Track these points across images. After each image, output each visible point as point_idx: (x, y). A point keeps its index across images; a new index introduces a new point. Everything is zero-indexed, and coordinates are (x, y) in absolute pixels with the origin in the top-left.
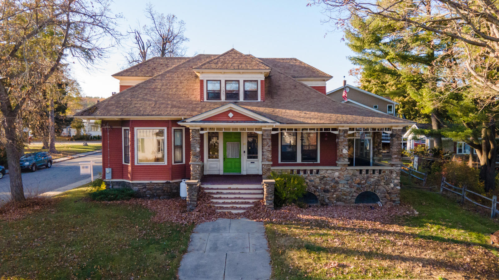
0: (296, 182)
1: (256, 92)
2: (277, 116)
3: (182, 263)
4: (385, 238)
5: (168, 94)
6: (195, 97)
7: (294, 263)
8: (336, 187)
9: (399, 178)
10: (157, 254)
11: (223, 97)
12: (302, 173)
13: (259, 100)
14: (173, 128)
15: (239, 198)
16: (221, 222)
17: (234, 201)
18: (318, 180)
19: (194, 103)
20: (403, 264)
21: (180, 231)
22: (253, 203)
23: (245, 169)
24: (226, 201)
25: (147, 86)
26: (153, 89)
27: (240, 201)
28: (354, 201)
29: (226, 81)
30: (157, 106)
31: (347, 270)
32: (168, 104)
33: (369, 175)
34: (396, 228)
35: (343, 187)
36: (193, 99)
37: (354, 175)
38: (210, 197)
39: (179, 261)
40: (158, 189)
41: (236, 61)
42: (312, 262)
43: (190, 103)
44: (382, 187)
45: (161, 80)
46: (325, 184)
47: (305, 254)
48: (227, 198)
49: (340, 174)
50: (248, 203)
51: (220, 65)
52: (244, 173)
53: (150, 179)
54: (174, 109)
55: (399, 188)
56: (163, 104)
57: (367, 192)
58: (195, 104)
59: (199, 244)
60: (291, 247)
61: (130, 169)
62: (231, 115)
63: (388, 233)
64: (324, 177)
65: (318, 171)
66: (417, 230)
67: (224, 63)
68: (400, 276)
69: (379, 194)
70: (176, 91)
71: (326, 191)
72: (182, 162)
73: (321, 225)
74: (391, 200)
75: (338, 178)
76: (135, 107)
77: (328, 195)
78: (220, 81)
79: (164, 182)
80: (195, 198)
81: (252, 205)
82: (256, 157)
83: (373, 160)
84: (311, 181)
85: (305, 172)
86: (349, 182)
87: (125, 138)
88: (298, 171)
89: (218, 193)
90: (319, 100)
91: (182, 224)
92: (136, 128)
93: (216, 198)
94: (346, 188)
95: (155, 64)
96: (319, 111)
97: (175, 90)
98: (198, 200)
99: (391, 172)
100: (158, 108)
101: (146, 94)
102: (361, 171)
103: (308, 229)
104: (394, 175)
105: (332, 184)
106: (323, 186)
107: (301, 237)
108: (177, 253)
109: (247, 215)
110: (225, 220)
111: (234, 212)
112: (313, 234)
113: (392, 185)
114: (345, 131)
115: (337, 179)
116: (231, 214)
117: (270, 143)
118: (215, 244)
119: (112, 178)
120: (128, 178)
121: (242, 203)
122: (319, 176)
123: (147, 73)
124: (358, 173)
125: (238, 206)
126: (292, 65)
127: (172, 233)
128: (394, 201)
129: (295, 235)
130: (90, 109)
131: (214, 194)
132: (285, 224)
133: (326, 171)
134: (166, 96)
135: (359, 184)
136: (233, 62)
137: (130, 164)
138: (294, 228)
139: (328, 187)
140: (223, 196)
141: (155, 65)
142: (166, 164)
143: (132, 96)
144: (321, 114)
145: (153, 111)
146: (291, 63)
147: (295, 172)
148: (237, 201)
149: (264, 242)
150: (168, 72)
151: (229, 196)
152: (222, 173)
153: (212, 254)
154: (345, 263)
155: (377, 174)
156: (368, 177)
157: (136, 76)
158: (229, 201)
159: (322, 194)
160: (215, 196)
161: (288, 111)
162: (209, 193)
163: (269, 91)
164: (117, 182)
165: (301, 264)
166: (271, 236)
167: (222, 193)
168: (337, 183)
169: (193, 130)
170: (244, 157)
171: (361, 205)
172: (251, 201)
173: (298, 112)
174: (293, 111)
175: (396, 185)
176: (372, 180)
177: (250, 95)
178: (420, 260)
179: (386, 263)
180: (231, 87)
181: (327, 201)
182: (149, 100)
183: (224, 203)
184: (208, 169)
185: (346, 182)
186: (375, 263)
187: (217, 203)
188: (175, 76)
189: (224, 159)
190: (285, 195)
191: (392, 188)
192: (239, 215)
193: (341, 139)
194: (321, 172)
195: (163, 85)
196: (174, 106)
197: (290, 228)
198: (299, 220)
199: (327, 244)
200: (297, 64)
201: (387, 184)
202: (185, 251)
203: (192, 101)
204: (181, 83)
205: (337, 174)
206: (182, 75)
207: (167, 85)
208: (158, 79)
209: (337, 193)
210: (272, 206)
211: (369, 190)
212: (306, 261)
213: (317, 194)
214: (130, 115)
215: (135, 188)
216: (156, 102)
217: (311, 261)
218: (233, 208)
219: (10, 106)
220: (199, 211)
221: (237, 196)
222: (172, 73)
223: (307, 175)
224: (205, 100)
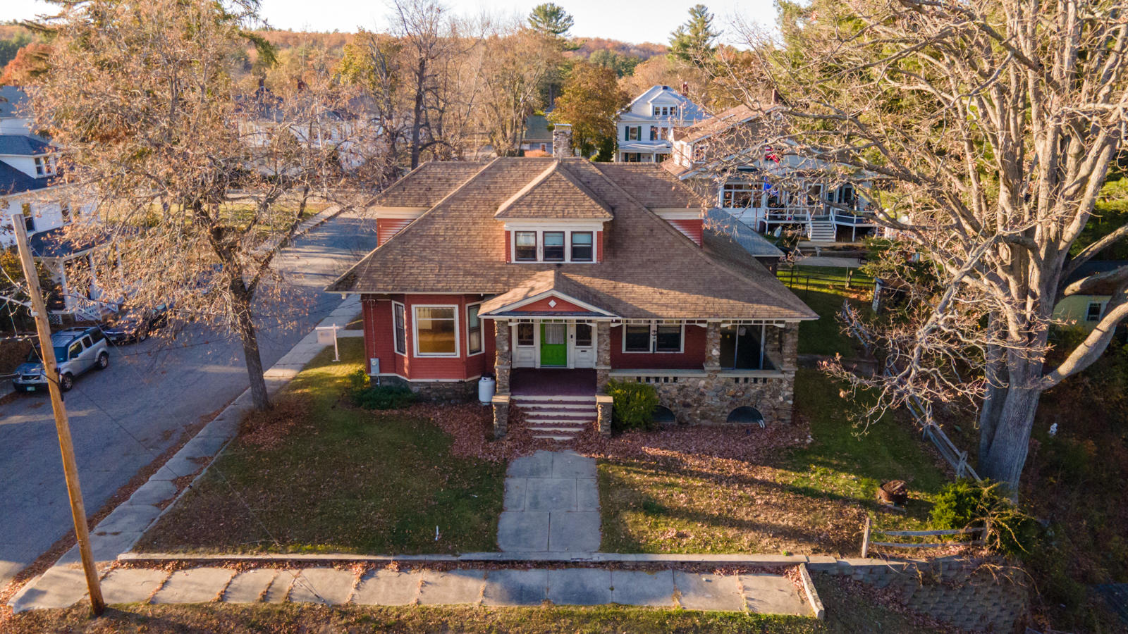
0: (643, 397)
1: (590, 249)
2: (619, 301)
3: (500, 527)
4: (745, 491)
5: (457, 248)
6: (497, 254)
7: (627, 530)
8: (700, 400)
9: (791, 389)
10: (469, 514)
11: (540, 256)
12: (653, 382)
13: (595, 261)
14: (468, 305)
15: (564, 418)
16: (542, 456)
17: (556, 421)
18: (675, 391)
19: (497, 266)
20: (752, 533)
21: (490, 475)
22: (583, 425)
23: (572, 360)
24: (547, 421)
25: (424, 231)
26: (434, 237)
27: (566, 421)
28: (725, 419)
29: (544, 232)
30: (443, 272)
31: (685, 541)
32: (458, 268)
33: (748, 384)
34: (767, 474)
35: (711, 401)
36: (496, 259)
37: (727, 384)
38: (525, 415)
39: (497, 523)
40: (448, 390)
41: (560, 199)
42: (647, 529)
43: (491, 265)
44: (767, 401)
45: (443, 216)
46: (686, 396)
47: (641, 517)
48: (548, 417)
49: (707, 383)
50: (576, 425)
51: (535, 208)
52: (571, 366)
53: (436, 377)
54: (469, 278)
55: (790, 402)
56: (451, 268)
57: (744, 407)
58: (500, 268)
59: (516, 497)
60: (626, 507)
61: (406, 362)
62: (552, 304)
63: (752, 482)
64: (684, 387)
65: (675, 379)
66: (792, 478)
67: (541, 203)
68: (741, 550)
69: (761, 411)
70: (468, 242)
71: (687, 405)
72: (480, 350)
73: (671, 467)
74: (778, 419)
75: (705, 387)
76: (411, 274)
77: (690, 411)
78: (536, 232)
79: (457, 380)
80: (505, 421)
81: (582, 429)
82: (589, 343)
83: (765, 349)
84: (665, 392)
85: (657, 379)
86: (720, 394)
87: (397, 317)
88: (648, 379)
89: (534, 409)
90: (686, 260)
91: (491, 462)
92: (413, 307)
93: (533, 417)
94: (715, 402)
95: (429, 178)
96: (681, 289)
97: (465, 239)
98: (509, 422)
99: (781, 381)
100: (446, 276)
101: (424, 248)
102: (737, 380)
103: (652, 475)
104: (785, 385)
105: (696, 396)
106: (682, 399)
107: (641, 488)
108: (492, 513)
109: (574, 445)
110: (546, 452)
111: (557, 438)
112: (656, 485)
113: (781, 399)
114: (717, 325)
115: (702, 389)
116: (553, 442)
117: (608, 340)
118: (535, 497)
119: (381, 372)
120: (404, 374)
121: (568, 426)
122: (677, 385)
123: (419, 201)
124: (733, 383)
125: (563, 430)
126: (650, 180)
127: (482, 479)
128: (783, 420)
129: (633, 485)
130: (346, 278)
131: (528, 409)
132: (624, 464)
133: (688, 377)
134: (453, 251)
135: (733, 396)
136: (555, 200)
137: (406, 355)
138: (635, 472)
139: (689, 400)
140: (541, 414)
141: (429, 181)
142: (458, 356)
143: (404, 252)
144: (683, 296)
145: (439, 282)
146: (650, 175)
147: (643, 380)
148: (561, 421)
149: (595, 494)
150: (453, 198)
151: (551, 414)
152: (538, 366)
153: (533, 513)
154: (684, 531)
155: (760, 384)
156: (747, 388)
157: (403, 205)
158: (551, 422)
159: (681, 410)
160: (531, 414)
161: (636, 288)
162: (522, 408)
163: (610, 241)
164: (387, 377)
165: (635, 533)
166: (606, 484)
167: (540, 409)
168: (702, 394)
169: (498, 322)
170: (572, 343)
171: (735, 425)
172: (580, 422)
173: (650, 289)
174: (643, 288)
175: (786, 398)
176: (753, 391)
177: (581, 252)
178: (773, 527)
179: (731, 533)
180: (553, 242)
181: (687, 418)
182: (430, 260)
183: (543, 425)
184: (518, 359)
185: (714, 393)
186: (718, 532)
187: (533, 425)
188: (463, 207)
189: (542, 345)
190: (626, 418)
191: (782, 403)
192: (563, 443)
193: (710, 335)
194: (679, 380)
195: (447, 229)
196: (467, 273)
197: (629, 472)
198: (643, 456)
199: (671, 500)
200: (659, 176)
201: (774, 396)
202: (501, 509)
203: (495, 263)
204: (474, 224)
205: (702, 383)
206: (476, 207)
207: (453, 229)
208: (439, 216)
209: (702, 408)
210: (609, 433)
211: (748, 405)
212: (641, 528)
213: (673, 409)
214: (406, 290)
215: (415, 389)
216: (440, 263)
217: (646, 527)
218: (555, 433)
219: (243, 286)
220: (511, 440)
221: (562, 414)
222: (459, 202)
223: (659, 384)
224: (513, 261)
